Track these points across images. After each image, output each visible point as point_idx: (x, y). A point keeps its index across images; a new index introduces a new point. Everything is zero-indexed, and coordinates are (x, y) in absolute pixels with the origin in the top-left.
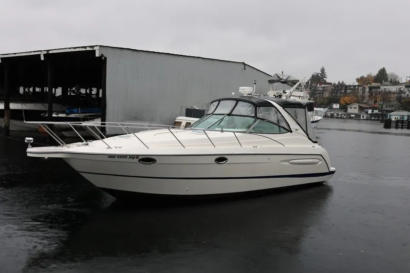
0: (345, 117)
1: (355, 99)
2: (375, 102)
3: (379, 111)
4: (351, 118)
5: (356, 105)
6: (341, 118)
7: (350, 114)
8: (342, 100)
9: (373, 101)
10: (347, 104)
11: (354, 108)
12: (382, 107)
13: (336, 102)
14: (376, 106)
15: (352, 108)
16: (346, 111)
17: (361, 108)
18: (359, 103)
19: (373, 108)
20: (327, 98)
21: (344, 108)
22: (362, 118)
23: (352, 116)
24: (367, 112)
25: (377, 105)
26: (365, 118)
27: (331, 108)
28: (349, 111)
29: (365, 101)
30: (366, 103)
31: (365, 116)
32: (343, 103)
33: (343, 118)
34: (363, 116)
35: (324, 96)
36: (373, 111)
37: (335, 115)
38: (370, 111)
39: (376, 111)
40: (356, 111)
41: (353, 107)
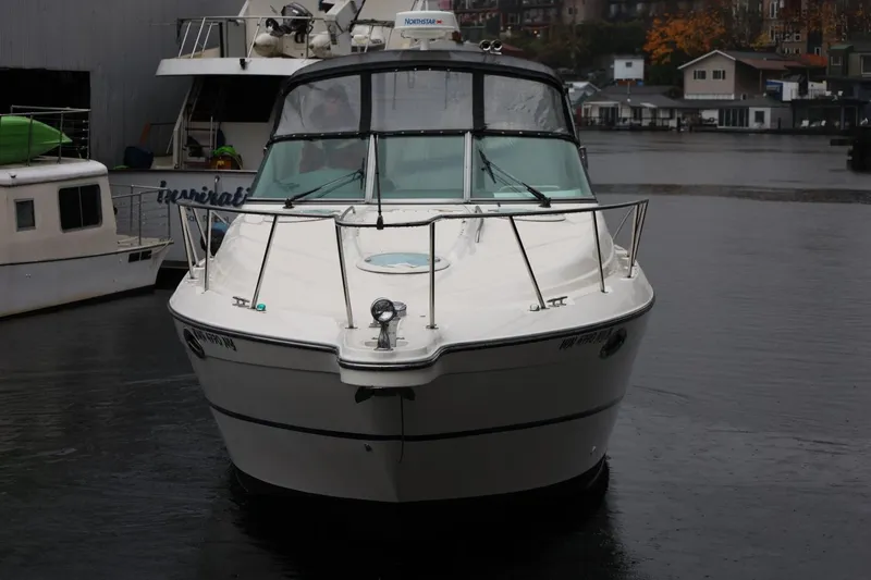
0: (673, 123)
1: (718, 30)
2: (815, 40)
3: (832, 86)
4: (702, 127)
5: (725, 62)
6: (653, 128)
7: (696, 108)
8: (655, 35)
9: (804, 37)
10: (681, 56)
11: (716, 75)
12: (846, 68)
13: (628, 50)
14: (815, 61)
15: (703, 75)
16: (677, 90)
17: (749, 78)
18: (738, 48)
19: (805, 75)
20: (582, 31)
21: (665, 77)
22: (753, 125)
23: (706, 115)
24: (776, 95)
25: (822, 56)
26: (768, 124)
27: (605, 82)
28: (694, 90)
29: (766, 39)
30: (771, 49)
31: (767, 117)
32: (661, 51)
33: (666, 129)
34: (760, 117)
35: (568, 18)
36: (803, 89)
37: (626, 113)
38: (790, 90)
39: (818, 88)
40: (725, 91)
41: (710, 68)
